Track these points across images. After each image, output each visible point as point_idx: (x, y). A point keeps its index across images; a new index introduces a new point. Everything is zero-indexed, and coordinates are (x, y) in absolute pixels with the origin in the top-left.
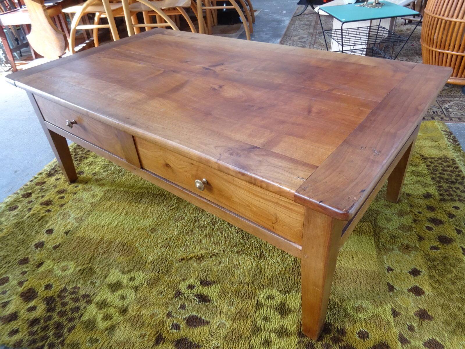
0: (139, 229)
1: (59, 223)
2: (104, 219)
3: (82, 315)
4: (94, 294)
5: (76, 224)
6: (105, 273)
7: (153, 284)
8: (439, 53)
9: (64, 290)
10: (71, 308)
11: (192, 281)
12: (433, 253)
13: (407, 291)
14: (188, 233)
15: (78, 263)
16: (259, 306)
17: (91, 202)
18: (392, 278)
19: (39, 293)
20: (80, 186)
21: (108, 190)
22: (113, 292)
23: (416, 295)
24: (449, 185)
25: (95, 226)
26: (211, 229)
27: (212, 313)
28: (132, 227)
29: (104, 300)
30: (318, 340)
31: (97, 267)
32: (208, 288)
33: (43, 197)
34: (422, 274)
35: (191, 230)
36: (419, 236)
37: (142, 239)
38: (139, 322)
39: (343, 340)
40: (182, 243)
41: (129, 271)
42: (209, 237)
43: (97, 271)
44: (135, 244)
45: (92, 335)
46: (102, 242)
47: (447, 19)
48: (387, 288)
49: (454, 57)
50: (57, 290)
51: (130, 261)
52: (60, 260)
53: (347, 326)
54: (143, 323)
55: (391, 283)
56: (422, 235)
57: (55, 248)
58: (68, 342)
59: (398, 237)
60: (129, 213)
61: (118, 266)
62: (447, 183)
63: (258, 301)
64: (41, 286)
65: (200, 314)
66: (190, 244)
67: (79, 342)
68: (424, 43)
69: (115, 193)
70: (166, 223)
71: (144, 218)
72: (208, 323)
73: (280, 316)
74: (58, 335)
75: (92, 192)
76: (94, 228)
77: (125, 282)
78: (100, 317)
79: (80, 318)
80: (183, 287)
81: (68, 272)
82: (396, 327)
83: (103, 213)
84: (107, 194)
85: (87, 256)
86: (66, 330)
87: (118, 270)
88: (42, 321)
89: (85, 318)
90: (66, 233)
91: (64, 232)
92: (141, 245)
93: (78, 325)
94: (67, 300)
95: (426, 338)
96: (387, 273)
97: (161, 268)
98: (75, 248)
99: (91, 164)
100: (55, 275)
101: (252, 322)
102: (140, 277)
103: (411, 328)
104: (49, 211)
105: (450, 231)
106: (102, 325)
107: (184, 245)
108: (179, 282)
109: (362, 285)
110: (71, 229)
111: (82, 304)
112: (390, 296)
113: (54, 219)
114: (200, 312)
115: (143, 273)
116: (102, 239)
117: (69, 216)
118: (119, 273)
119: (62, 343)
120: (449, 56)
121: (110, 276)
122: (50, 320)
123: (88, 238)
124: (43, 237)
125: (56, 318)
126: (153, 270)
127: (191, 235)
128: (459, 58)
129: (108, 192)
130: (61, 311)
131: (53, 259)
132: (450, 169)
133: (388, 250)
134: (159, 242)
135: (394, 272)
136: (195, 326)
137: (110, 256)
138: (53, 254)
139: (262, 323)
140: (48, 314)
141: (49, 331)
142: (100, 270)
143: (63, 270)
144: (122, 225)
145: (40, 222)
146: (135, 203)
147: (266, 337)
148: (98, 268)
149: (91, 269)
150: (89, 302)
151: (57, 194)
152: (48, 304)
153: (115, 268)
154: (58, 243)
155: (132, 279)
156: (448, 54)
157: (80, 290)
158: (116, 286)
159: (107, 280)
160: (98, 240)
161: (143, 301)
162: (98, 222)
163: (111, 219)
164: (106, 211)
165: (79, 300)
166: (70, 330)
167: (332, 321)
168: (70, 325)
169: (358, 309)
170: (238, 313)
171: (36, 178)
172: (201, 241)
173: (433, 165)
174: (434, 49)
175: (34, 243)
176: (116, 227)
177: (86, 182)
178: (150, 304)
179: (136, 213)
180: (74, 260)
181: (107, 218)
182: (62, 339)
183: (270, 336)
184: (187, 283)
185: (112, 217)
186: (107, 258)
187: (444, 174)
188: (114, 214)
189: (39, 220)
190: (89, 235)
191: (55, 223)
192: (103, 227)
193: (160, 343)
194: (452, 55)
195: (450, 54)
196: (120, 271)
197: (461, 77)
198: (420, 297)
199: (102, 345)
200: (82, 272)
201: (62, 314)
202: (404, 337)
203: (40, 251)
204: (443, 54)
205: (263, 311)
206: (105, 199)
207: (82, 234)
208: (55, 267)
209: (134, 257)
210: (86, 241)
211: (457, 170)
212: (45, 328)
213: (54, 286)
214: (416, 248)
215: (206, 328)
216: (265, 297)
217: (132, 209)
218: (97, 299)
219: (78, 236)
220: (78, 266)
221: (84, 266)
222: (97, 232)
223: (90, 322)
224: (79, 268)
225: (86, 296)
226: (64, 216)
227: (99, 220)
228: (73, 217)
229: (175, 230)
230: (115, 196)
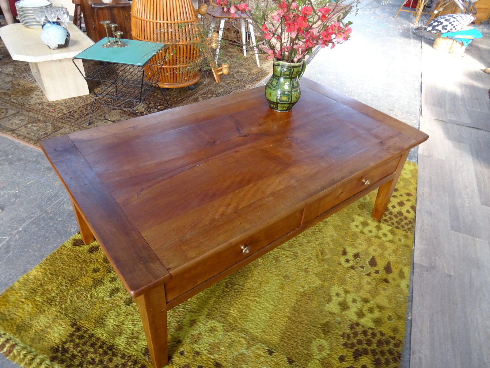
0: (282, 288)
2: (259, 319)
3: (370, 328)
4: (350, 321)
5: (260, 345)
6: (329, 314)
9: (345, 345)
10: (364, 336)
11: (342, 260)
15: (315, 337)
16: (362, 232)
17: (223, 332)
20: (184, 348)
21: (207, 315)
22: (349, 307)
27: (367, 253)
29: (356, 313)
32: (349, 252)
37: (295, 286)
41: (330, 297)
43: (326, 320)
44: (300, 292)
46: (293, 318)
50: (345, 350)
51: (319, 296)
52: (309, 354)
57: (291, 362)
58: (393, 334)
60: (257, 295)
61: (323, 305)
63: (359, 232)
65: (368, 259)
67: (392, 327)
69: (216, 308)
70: (279, 268)
71: (268, 283)
72: (374, 256)
73: (369, 226)
74: (388, 342)
75: (204, 333)
76: (271, 326)
77: (340, 299)
78: (370, 315)
79: (373, 329)
80: (346, 265)
81: (325, 344)
84: (214, 317)
85: (309, 329)
86: (383, 338)
87: (327, 305)
88: (377, 357)
89: (372, 325)
90: (271, 353)
91: (269, 356)
92: (303, 287)
93: (379, 329)
94: (355, 341)
100: (328, 355)
101: (373, 237)
102: (336, 290)
106: (377, 314)
108: (343, 267)
110: (266, 348)
111: (359, 330)
115: (332, 287)
116: (288, 318)
117: (242, 354)
118: (330, 304)
119: (393, 338)
121: (332, 310)
122: (375, 350)
123: (284, 331)
125: (374, 346)
129: (211, 316)
131: (308, 361)
134: (301, 275)
137: (310, 311)
138: (300, 363)
139: (373, 233)
140: (371, 352)
141: (385, 349)
142: (325, 318)
143: (323, 349)
144: (273, 301)
146: (242, 289)
148: (323, 320)
149: (324, 325)
150: (358, 324)
152: (361, 355)
153: (324, 307)
154: (286, 359)
155: (337, 295)
157: (345, 332)
158: (344, 306)
159: (337, 312)
160: (289, 322)
161: (357, 289)
162: (262, 323)
163: (260, 311)
164: (247, 316)
165: (355, 331)
166: (382, 334)
168: (378, 335)
170: (367, 242)
176: (275, 306)
178: (360, 285)
179: (259, 290)
180: (311, 341)
181: (259, 315)
182: (390, 339)
183: (381, 233)
184: (343, 262)
185: (258, 310)
188: (254, 308)
196: (328, 304)
205: (366, 231)
206: (224, 318)
207: (276, 336)
208: (319, 357)
210: (288, 333)
212: (383, 353)
213: (341, 354)
215: (377, 258)
216: (356, 228)
217: (251, 292)
218: (355, 318)
219: (278, 340)
220: (319, 336)
221: (320, 331)
222: (278, 323)
223: (375, 321)
224: (322, 335)
225: (352, 327)
226: (241, 361)
227: (259, 322)
228: (246, 349)
229: (289, 263)
230: (222, 308)
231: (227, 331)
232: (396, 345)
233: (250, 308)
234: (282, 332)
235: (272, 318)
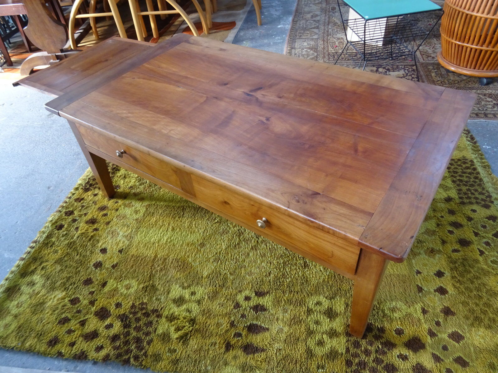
0: (188, 244)
1: (110, 241)
2: (152, 236)
3: (156, 329)
4: (161, 309)
5: (127, 243)
6: (167, 289)
7: (213, 297)
8: (459, 45)
9: (133, 306)
10: (145, 323)
11: (247, 293)
12: (455, 255)
13: (433, 291)
14: (235, 246)
15: (139, 280)
16: (309, 311)
17: (135, 218)
18: (420, 280)
19: (111, 312)
20: (120, 202)
21: (149, 205)
22: (178, 306)
23: (441, 294)
24: (467, 187)
25: (146, 244)
26: (256, 242)
27: (270, 320)
28: (181, 242)
29: (172, 314)
30: (363, 338)
31: (157, 283)
32: (263, 298)
33: (85, 214)
34: (445, 275)
35: (237, 244)
36: (442, 240)
37: (194, 254)
38: (207, 332)
39: (383, 337)
40: (231, 256)
41: (189, 286)
42: (255, 249)
43: (159, 287)
44: (188, 260)
45: (169, 346)
46: (157, 259)
47: (468, 12)
48: (416, 289)
49: (473, 51)
50: (127, 307)
51: (187, 276)
52: (122, 278)
53: (386, 325)
54: (211, 332)
55: (420, 285)
56: (445, 238)
57: (114, 267)
58: (151, 353)
59: (424, 242)
60: (175, 229)
61: (177, 282)
62: (466, 185)
63: (308, 307)
64: (111, 305)
65: (259, 323)
66: (239, 258)
67: (160, 353)
68: (444, 34)
69: (156, 208)
70: (212, 237)
71: (191, 233)
72: (268, 329)
73: (328, 320)
74: (139, 348)
75: (133, 208)
76: (145, 246)
77: (187, 296)
78: (172, 329)
79: (155, 332)
80: (240, 298)
81: (132, 290)
82: (426, 323)
83: (150, 230)
84: (149, 209)
85: (146, 274)
86: (145, 343)
87: (178, 286)
88: (122, 337)
89: (160, 331)
90: (120, 251)
91: (118, 250)
92: (194, 261)
93: (155, 338)
94: (139, 315)
95: (450, 331)
96: (416, 276)
97: (217, 282)
98: (132, 266)
99: (125, 177)
100: (121, 294)
101: (306, 326)
102: (201, 291)
103: (438, 324)
104: (96, 230)
105: (468, 235)
106: (175, 336)
107: (234, 259)
108: (236, 295)
109: (395, 288)
110: (124, 247)
111: (153, 318)
112: (420, 296)
113: (104, 238)
114: (259, 321)
115: (202, 287)
116: (156, 256)
117: (118, 234)
118: (180, 288)
119: (145, 354)
120: (469, 50)
121: (172, 291)
122: (129, 335)
123: (142, 256)
124: (100, 257)
125: (134, 334)
126: (210, 284)
127: (239, 248)
128: (478, 51)
129: (149, 207)
130: (136, 326)
131: (115, 279)
132: (469, 171)
133: (415, 255)
134: (210, 256)
135: (422, 274)
136: (257, 333)
137: (168, 272)
138: (113, 273)
139: (315, 326)
140: (126, 330)
141: (131, 345)
142: (162, 286)
143: (127, 288)
144: (171, 241)
145: (91, 242)
146: (179, 218)
147: (319, 338)
148: (159, 284)
149: (153, 286)
150: (160, 316)
151: (99, 211)
152: (122, 321)
153: (175, 284)
154: (115, 262)
155: (193, 293)
156: (467, 48)
157: (148, 306)
158: (180, 301)
159: (170, 295)
160: (152, 258)
161: (207, 313)
162: (148, 239)
163: (159, 235)
164: (152, 227)
165: (150, 314)
166: (149, 343)
167: (373, 321)
168: (148, 338)
169: (393, 310)
170: (292, 319)
171: (74, 194)
172: (248, 254)
173: (453, 167)
174: (454, 41)
175: (92, 264)
176: (166, 244)
177: (124, 196)
178: (214, 315)
179: (182, 228)
180: (135, 278)
181: (155, 235)
182: (144, 351)
183: (322, 337)
184: (244, 294)
185: (160, 233)
186: (165, 275)
187: (463, 176)
188: (161, 230)
189: (90, 240)
190: (142, 252)
191: (106, 242)
192: (153, 244)
193: (230, 349)
194: (471, 49)
195: (469, 47)
196: (180, 286)
197: (479, 69)
198: (444, 296)
199: (181, 354)
200: (145, 289)
201: (138, 329)
202: (433, 331)
203: (101, 271)
204: (463, 46)
205: (314, 316)
206: (148, 215)
207: (136, 252)
208: (119, 286)
209: (189, 273)
210: (141, 259)
211: (475, 172)
212: (127, 343)
213: (123, 304)
214: (439, 252)
215: (267, 334)
216: (314, 303)
217: (177, 224)
218: (166, 313)
219: (132, 254)
220: (140, 284)
221: (146, 284)
222: (150, 250)
223: (165, 334)
224: (141, 286)
225: (155, 311)
226: (113, 235)
227: (148, 237)
228: (122, 235)
229: (223, 244)
230: (158, 211)
231: (137, 219)
232: (136, 358)
233: (160, 228)
234: (141, 255)
235: (154, 244)
